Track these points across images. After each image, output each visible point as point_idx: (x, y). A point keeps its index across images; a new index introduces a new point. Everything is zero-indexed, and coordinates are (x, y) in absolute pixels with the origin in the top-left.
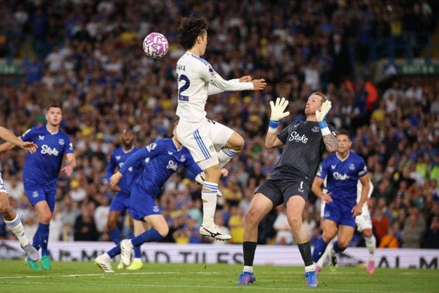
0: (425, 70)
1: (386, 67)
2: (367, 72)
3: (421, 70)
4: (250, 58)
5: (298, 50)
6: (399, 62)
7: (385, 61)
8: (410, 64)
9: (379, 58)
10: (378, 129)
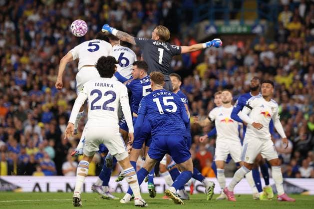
0: (239, 30)
1: (207, 28)
2: (191, 32)
3: (236, 29)
4: (94, 21)
5: (134, 14)
6: (219, 23)
7: (207, 23)
8: (227, 25)
9: (202, 20)
10: (201, 79)
